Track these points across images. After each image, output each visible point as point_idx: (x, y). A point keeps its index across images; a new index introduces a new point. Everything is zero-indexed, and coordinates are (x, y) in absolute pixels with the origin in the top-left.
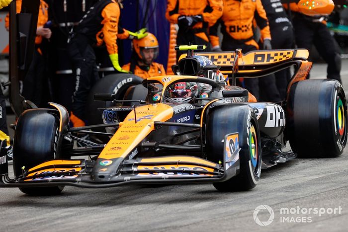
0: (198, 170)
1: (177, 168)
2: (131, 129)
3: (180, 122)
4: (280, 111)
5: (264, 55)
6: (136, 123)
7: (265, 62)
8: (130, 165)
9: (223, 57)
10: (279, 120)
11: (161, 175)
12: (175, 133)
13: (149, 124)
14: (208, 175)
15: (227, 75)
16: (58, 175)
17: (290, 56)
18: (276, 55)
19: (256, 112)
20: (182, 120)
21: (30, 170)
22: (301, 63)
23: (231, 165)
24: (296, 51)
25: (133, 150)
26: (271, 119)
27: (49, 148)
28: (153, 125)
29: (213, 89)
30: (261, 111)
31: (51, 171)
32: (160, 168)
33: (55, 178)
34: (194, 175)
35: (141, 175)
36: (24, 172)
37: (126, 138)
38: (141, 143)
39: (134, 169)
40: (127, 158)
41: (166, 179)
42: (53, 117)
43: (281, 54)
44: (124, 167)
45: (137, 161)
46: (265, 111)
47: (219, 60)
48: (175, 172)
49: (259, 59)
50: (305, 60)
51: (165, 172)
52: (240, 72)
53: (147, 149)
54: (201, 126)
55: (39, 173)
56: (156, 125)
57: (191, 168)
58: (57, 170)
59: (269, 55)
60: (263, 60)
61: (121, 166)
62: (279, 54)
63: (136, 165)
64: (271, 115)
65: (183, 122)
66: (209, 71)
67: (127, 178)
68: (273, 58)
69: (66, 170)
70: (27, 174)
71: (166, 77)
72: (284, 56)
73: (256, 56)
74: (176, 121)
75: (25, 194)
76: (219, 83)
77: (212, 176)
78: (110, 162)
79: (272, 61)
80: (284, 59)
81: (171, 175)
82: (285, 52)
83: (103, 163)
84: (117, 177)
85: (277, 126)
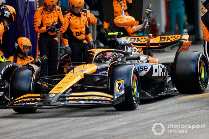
0: (102, 99)
1: (90, 98)
2: (71, 77)
3: (102, 74)
4: (162, 68)
5: (165, 37)
6: (74, 74)
7: (166, 41)
8: (65, 97)
9: (143, 39)
10: (161, 73)
11: (82, 102)
12: (98, 79)
13: (81, 75)
14: (108, 102)
15: (142, 49)
16: (28, 102)
17: (179, 38)
18: (172, 37)
19: (146, 68)
20: (103, 72)
21: (16, 100)
22: (183, 42)
23: (118, 96)
24: (182, 35)
25: (69, 89)
26: (156, 71)
27: (28, 87)
28: (83, 76)
29: (124, 56)
30: (149, 68)
31: (25, 100)
32: (81, 98)
33: (27, 103)
34: (100, 102)
35: (70, 102)
36: (13, 100)
37: (66, 82)
38: (74, 85)
39: (67, 99)
40: (65, 93)
41: (83, 104)
42: (31, 71)
43: (174, 37)
44: (62, 98)
45: (69, 94)
46: (152, 68)
47: (141, 40)
48: (90, 100)
49: (163, 39)
50: (186, 40)
51: (84, 100)
52: (151, 47)
53: (79, 88)
54: (107, 75)
55: (20, 101)
56: (85, 75)
57: (99, 98)
58: (29, 99)
59: (168, 38)
60: (164, 40)
61: (60, 97)
62: (173, 37)
63: (68, 97)
64: (156, 70)
65: (104, 74)
66: (126, 46)
67: (62, 103)
68: (170, 39)
69: (33, 99)
70: (15, 101)
71: (97, 49)
72: (176, 38)
73: (161, 38)
74: (99, 73)
75: (16, 112)
76: (128, 53)
77: (109, 102)
78: (54, 95)
79: (169, 41)
80: (176, 40)
81: (87, 102)
82: (176, 36)
83: (50, 96)
84: (57, 103)
85: (160, 75)
